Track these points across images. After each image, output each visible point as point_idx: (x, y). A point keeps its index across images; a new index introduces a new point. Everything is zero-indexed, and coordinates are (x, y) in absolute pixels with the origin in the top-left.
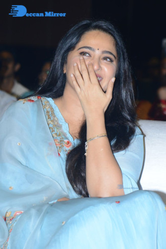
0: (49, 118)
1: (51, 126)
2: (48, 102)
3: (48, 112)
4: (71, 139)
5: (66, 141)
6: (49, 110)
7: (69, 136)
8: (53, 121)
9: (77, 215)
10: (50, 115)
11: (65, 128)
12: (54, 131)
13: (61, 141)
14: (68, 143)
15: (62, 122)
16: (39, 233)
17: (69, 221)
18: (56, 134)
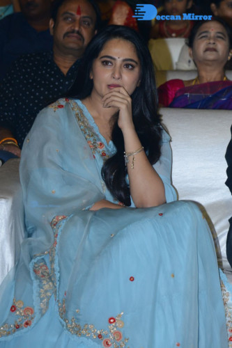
0: (79, 120)
1: (82, 127)
2: (76, 103)
3: (77, 115)
4: (103, 140)
5: (99, 143)
6: (77, 112)
7: (101, 137)
8: (83, 122)
9: (125, 229)
10: (80, 117)
11: (96, 130)
12: (86, 133)
13: (94, 143)
14: (101, 144)
15: (92, 123)
16: (87, 242)
17: (118, 234)
18: (89, 135)
